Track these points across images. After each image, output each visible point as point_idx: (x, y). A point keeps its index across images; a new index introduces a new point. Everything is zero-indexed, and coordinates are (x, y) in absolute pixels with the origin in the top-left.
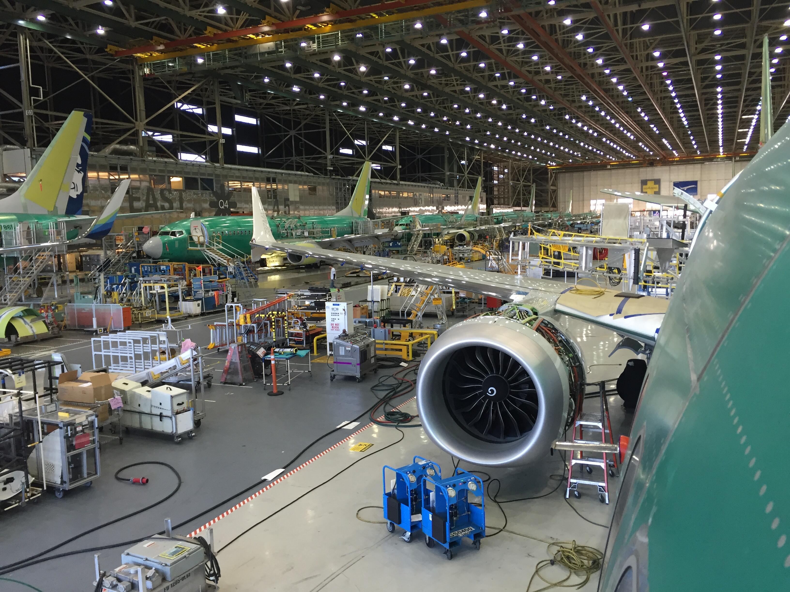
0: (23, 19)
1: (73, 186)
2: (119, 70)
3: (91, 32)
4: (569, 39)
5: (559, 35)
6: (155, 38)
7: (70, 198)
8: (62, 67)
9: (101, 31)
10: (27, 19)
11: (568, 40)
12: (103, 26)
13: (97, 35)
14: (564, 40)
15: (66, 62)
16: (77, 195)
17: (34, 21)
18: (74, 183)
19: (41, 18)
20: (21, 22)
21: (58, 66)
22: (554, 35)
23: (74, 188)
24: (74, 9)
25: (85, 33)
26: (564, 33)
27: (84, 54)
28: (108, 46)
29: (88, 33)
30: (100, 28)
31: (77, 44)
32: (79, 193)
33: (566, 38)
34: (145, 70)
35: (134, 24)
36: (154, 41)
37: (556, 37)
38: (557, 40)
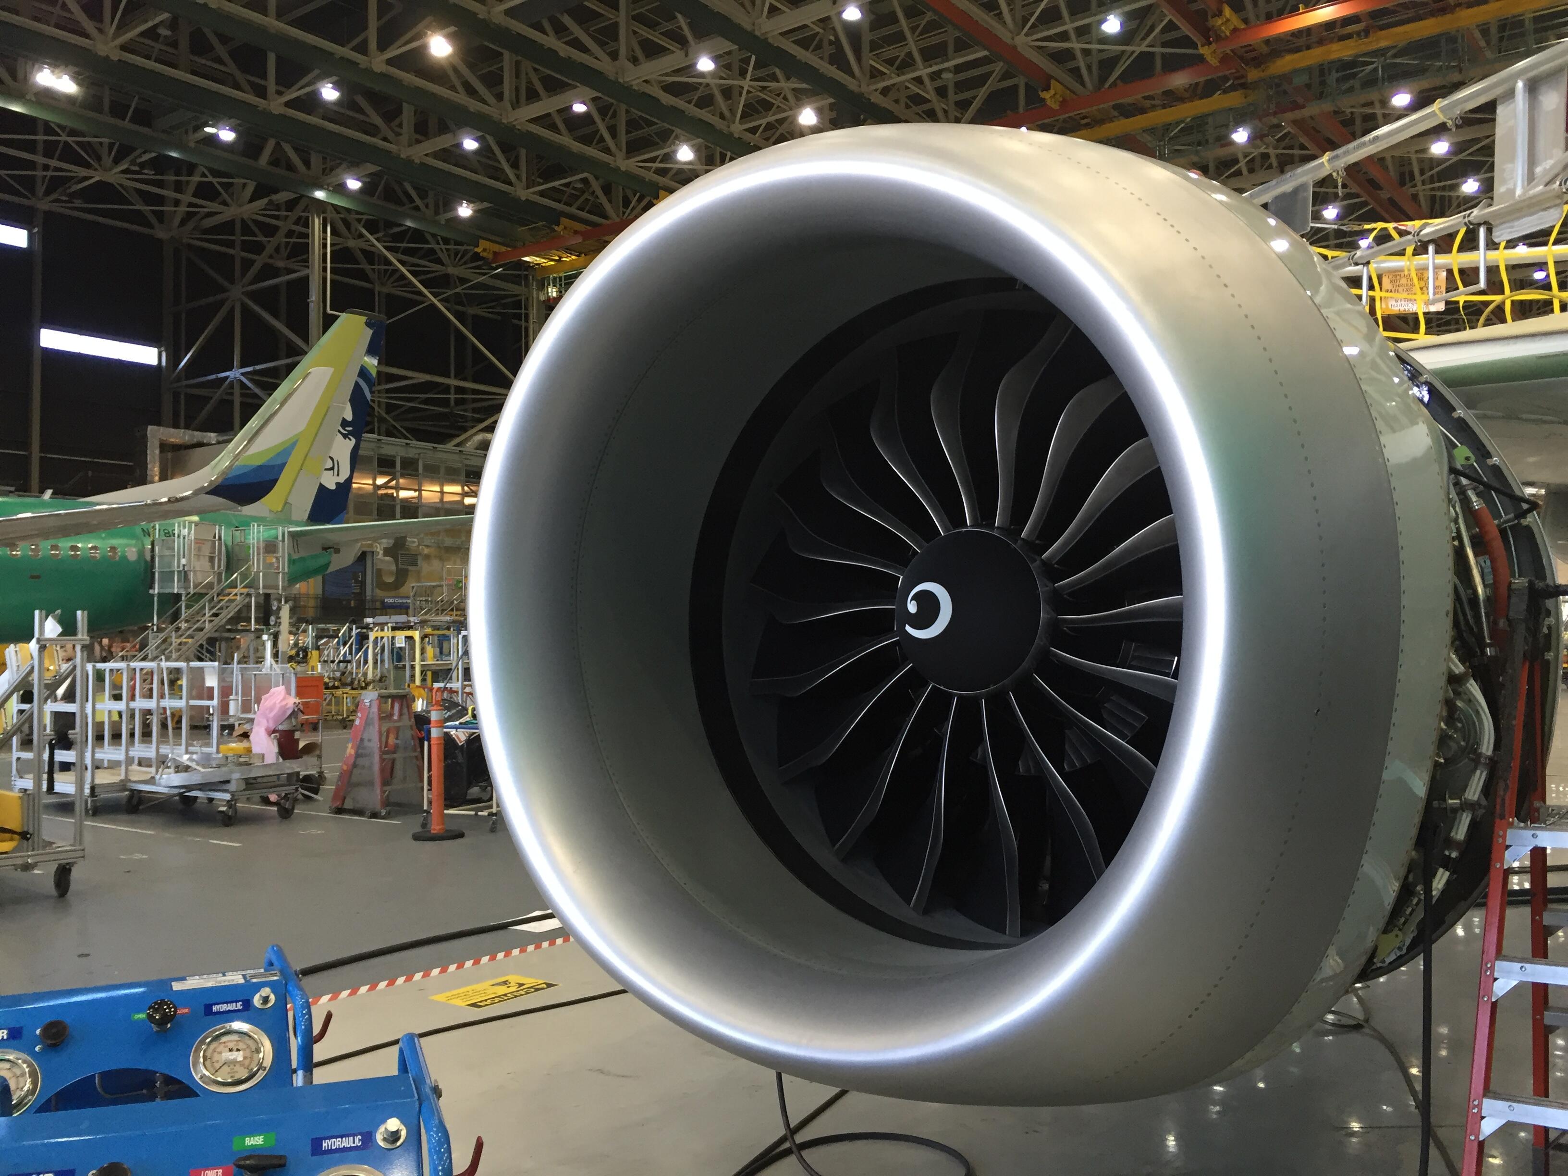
0: (321, 187)
1: (329, 464)
2: (509, 300)
3: (449, 215)
4: (1447, 194)
5: (1419, 184)
6: (564, 221)
7: (322, 488)
8: (405, 294)
9: (465, 211)
10: (328, 185)
11: (1442, 197)
12: (469, 201)
13: (458, 220)
14: (1433, 198)
15: (411, 283)
16: (337, 484)
17: (340, 189)
18: (332, 459)
19: (354, 184)
20: (320, 195)
21: (398, 292)
22: (1409, 185)
23: (332, 469)
24: (409, 162)
25: (437, 218)
26: (1432, 180)
27: (443, 265)
28: (481, 241)
29: (443, 218)
30: (465, 205)
31: (427, 242)
32: (342, 479)
33: (1438, 193)
34: (550, 290)
35: (523, 193)
36: (561, 227)
37: (1413, 191)
38: (1415, 197)
